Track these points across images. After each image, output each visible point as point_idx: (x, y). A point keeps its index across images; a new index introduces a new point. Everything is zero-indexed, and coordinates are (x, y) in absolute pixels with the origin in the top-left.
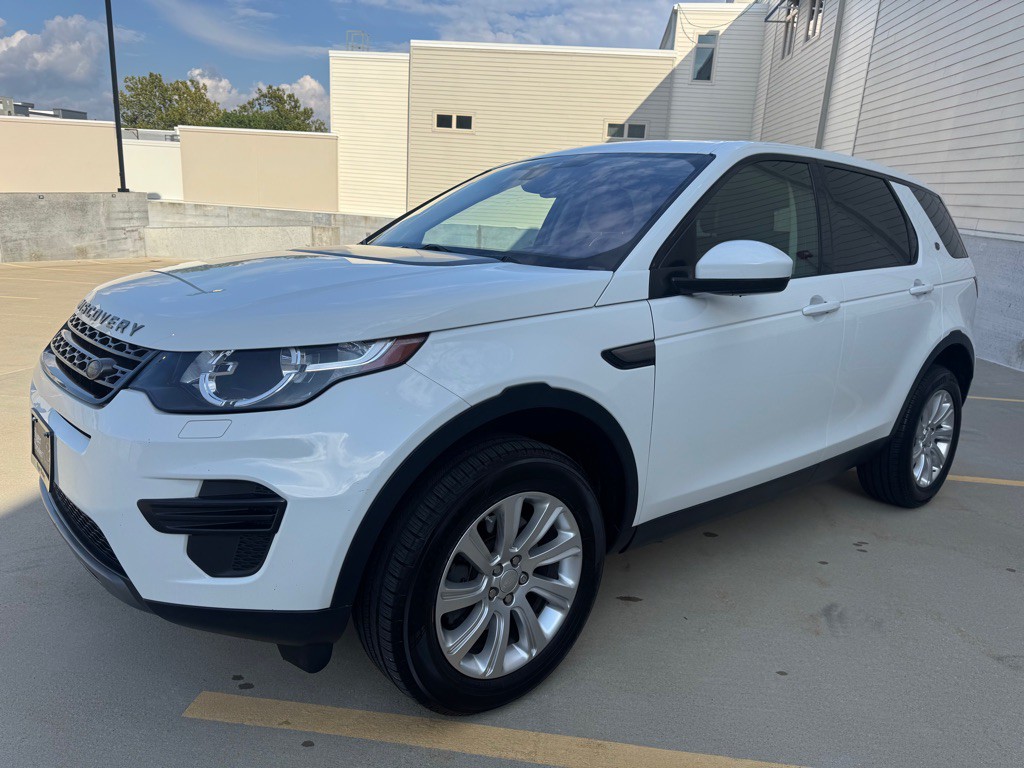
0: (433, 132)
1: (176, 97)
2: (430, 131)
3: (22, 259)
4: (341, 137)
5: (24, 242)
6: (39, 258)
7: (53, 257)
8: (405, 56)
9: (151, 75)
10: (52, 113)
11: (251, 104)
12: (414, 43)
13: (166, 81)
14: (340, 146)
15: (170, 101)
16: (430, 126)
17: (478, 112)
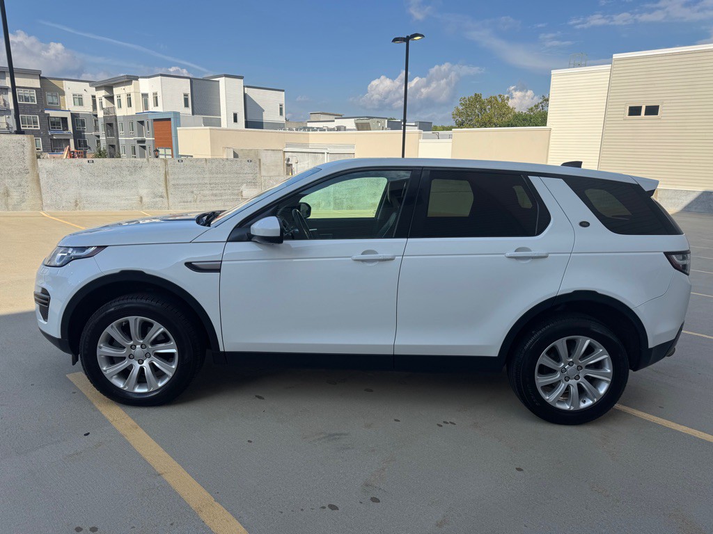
0: (625, 120)
1: (489, 107)
2: (622, 119)
3: (342, 209)
4: (553, 129)
5: (345, 200)
6: (351, 208)
7: (359, 208)
8: (608, 67)
9: (476, 95)
10: (414, 124)
11: (537, 106)
12: (615, 56)
13: (484, 98)
14: (552, 135)
15: (485, 110)
16: (622, 116)
17: (665, 102)
